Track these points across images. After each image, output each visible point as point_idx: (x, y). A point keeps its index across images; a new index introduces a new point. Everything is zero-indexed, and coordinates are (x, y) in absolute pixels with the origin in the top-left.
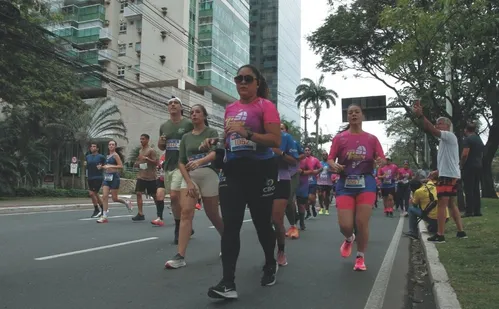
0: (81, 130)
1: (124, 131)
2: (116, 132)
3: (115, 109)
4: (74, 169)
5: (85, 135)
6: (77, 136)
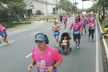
0: (25, 8)
1: (34, 7)
2: (32, 7)
3: (31, 3)
4: (25, 17)
5: (26, 9)
6: (24, 9)
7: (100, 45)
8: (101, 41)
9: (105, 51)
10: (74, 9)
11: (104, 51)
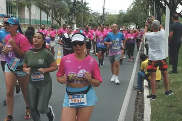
7: (134, 103)
8: (138, 96)
9: (143, 117)
10: (76, 11)
11: (140, 118)
